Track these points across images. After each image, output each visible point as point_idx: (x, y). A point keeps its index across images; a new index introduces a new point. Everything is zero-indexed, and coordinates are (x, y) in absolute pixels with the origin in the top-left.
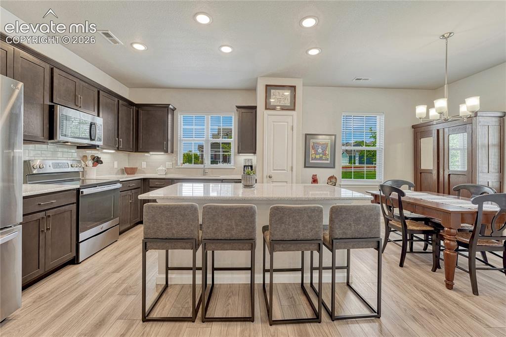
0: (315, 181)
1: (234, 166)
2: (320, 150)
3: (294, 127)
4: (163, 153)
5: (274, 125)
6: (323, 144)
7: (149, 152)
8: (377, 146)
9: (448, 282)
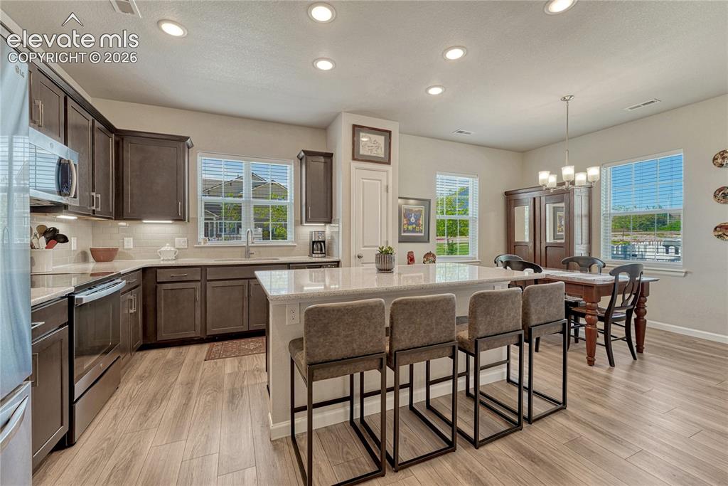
0: (411, 259)
1: (295, 242)
2: (413, 220)
3: (389, 187)
4: (171, 222)
5: (363, 182)
6: (416, 211)
7: (140, 220)
8: (470, 216)
9: (590, 359)
